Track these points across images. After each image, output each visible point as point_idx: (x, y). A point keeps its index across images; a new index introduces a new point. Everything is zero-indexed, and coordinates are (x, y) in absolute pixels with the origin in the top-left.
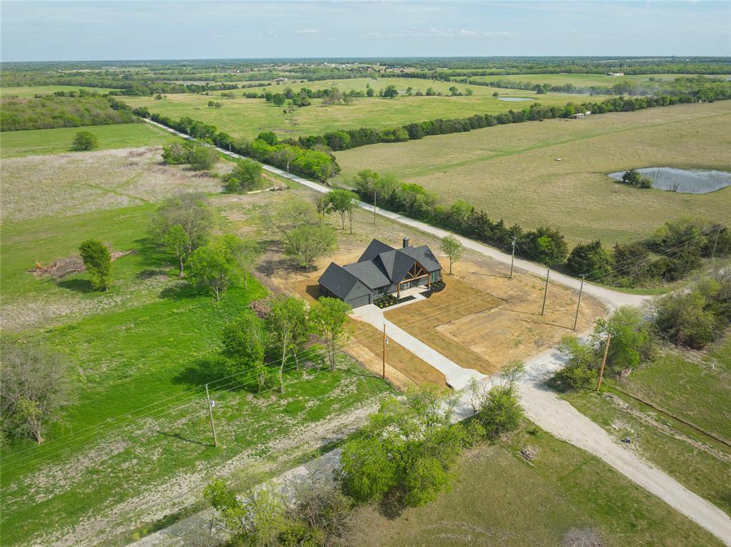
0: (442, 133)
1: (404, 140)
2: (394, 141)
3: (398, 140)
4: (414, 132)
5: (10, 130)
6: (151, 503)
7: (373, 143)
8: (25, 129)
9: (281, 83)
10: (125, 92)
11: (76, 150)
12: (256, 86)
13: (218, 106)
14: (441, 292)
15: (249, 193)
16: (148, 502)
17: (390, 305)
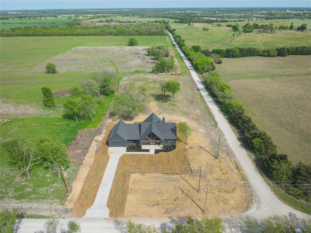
0: (302, 54)
1: (273, 56)
2: (267, 56)
3: (269, 56)
4: (281, 53)
5: (120, 35)
7: (254, 56)
8: (125, 35)
9: (250, 20)
10: (180, 21)
11: (129, 45)
12: (237, 21)
13: (207, 30)
14: (166, 153)
15: (160, 74)
17: (132, 151)
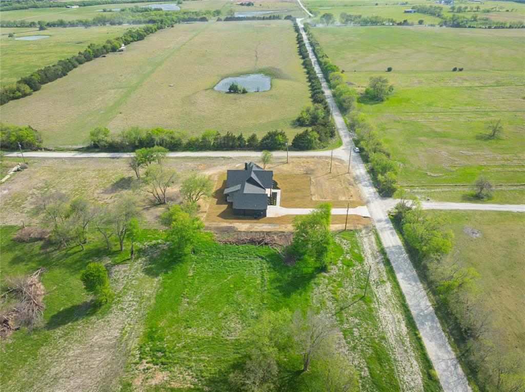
0: (50, 81)
1: (30, 94)
2: (22, 97)
3: (24, 95)
4: (33, 85)
6: (394, 329)
16: (392, 330)
